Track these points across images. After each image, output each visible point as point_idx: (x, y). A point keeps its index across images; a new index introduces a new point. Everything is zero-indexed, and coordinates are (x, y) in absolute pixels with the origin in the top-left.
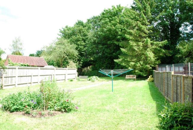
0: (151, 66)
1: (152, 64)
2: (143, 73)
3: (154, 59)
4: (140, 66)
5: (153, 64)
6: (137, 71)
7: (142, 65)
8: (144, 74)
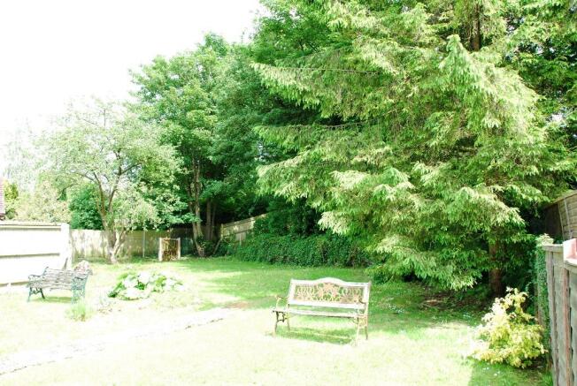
0: (509, 199)
1: (519, 180)
2: (444, 262)
3: (542, 134)
4: (409, 204)
5: (529, 179)
6: (389, 244)
7: (430, 194)
8: (451, 268)
